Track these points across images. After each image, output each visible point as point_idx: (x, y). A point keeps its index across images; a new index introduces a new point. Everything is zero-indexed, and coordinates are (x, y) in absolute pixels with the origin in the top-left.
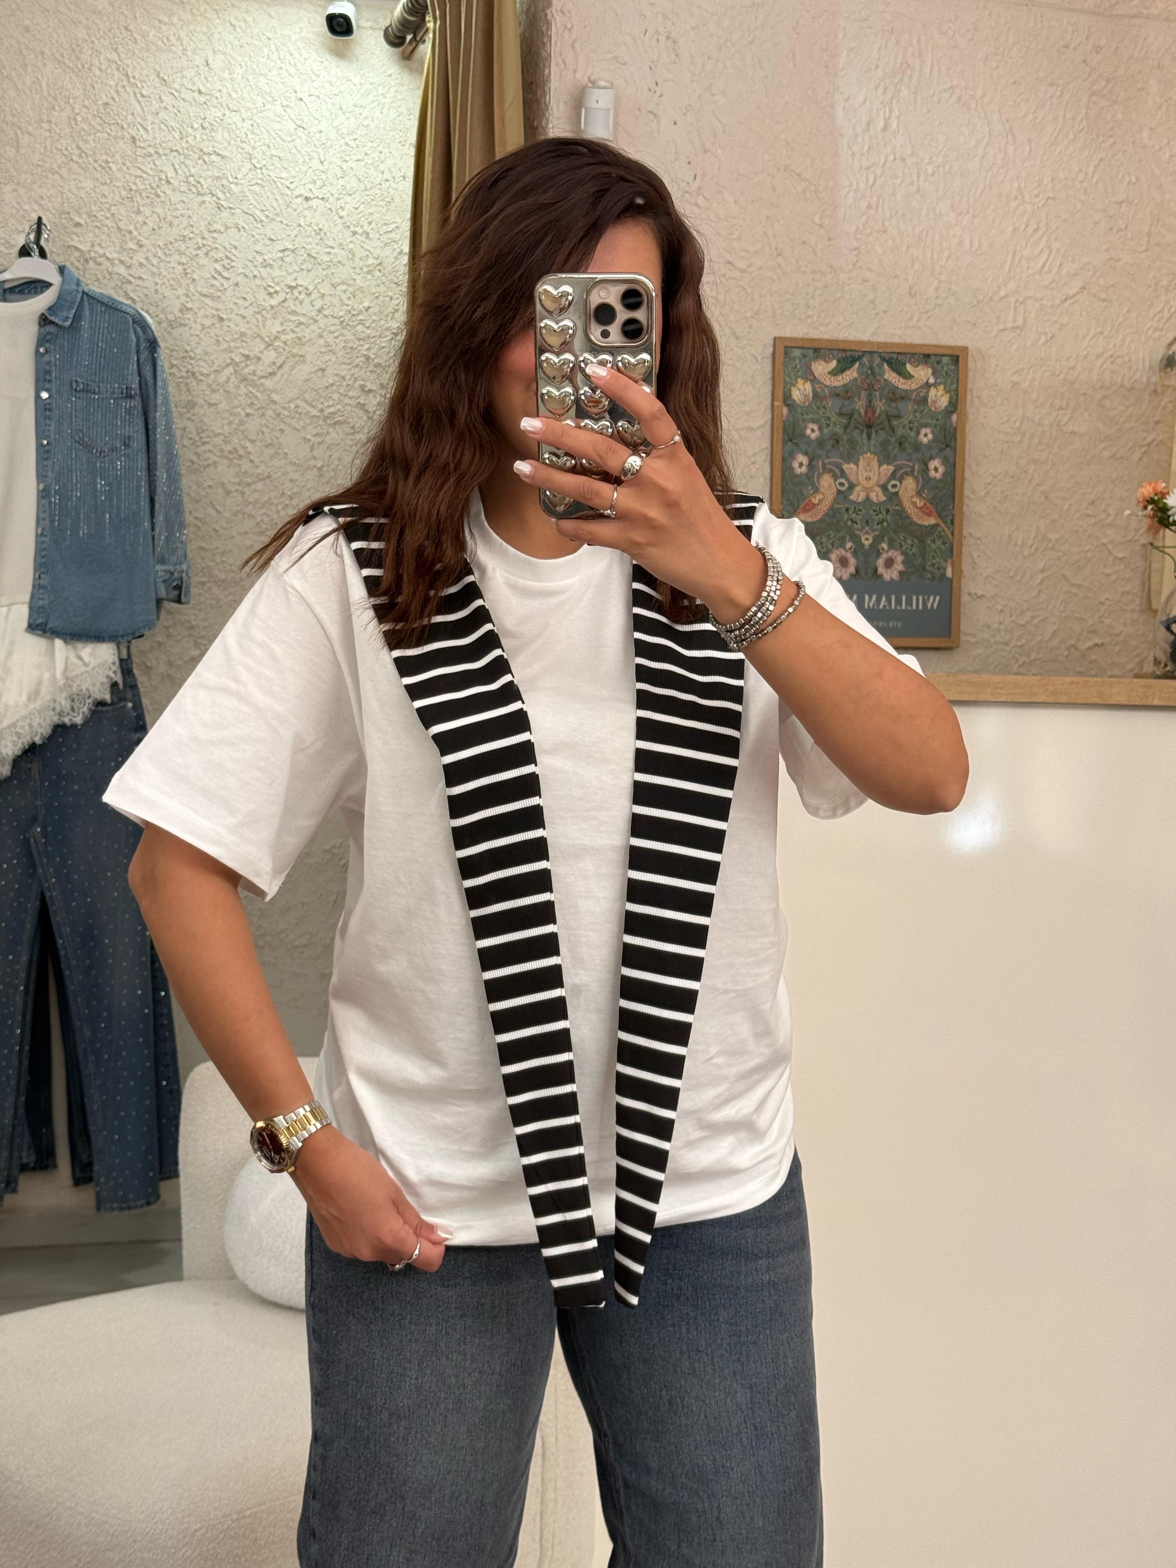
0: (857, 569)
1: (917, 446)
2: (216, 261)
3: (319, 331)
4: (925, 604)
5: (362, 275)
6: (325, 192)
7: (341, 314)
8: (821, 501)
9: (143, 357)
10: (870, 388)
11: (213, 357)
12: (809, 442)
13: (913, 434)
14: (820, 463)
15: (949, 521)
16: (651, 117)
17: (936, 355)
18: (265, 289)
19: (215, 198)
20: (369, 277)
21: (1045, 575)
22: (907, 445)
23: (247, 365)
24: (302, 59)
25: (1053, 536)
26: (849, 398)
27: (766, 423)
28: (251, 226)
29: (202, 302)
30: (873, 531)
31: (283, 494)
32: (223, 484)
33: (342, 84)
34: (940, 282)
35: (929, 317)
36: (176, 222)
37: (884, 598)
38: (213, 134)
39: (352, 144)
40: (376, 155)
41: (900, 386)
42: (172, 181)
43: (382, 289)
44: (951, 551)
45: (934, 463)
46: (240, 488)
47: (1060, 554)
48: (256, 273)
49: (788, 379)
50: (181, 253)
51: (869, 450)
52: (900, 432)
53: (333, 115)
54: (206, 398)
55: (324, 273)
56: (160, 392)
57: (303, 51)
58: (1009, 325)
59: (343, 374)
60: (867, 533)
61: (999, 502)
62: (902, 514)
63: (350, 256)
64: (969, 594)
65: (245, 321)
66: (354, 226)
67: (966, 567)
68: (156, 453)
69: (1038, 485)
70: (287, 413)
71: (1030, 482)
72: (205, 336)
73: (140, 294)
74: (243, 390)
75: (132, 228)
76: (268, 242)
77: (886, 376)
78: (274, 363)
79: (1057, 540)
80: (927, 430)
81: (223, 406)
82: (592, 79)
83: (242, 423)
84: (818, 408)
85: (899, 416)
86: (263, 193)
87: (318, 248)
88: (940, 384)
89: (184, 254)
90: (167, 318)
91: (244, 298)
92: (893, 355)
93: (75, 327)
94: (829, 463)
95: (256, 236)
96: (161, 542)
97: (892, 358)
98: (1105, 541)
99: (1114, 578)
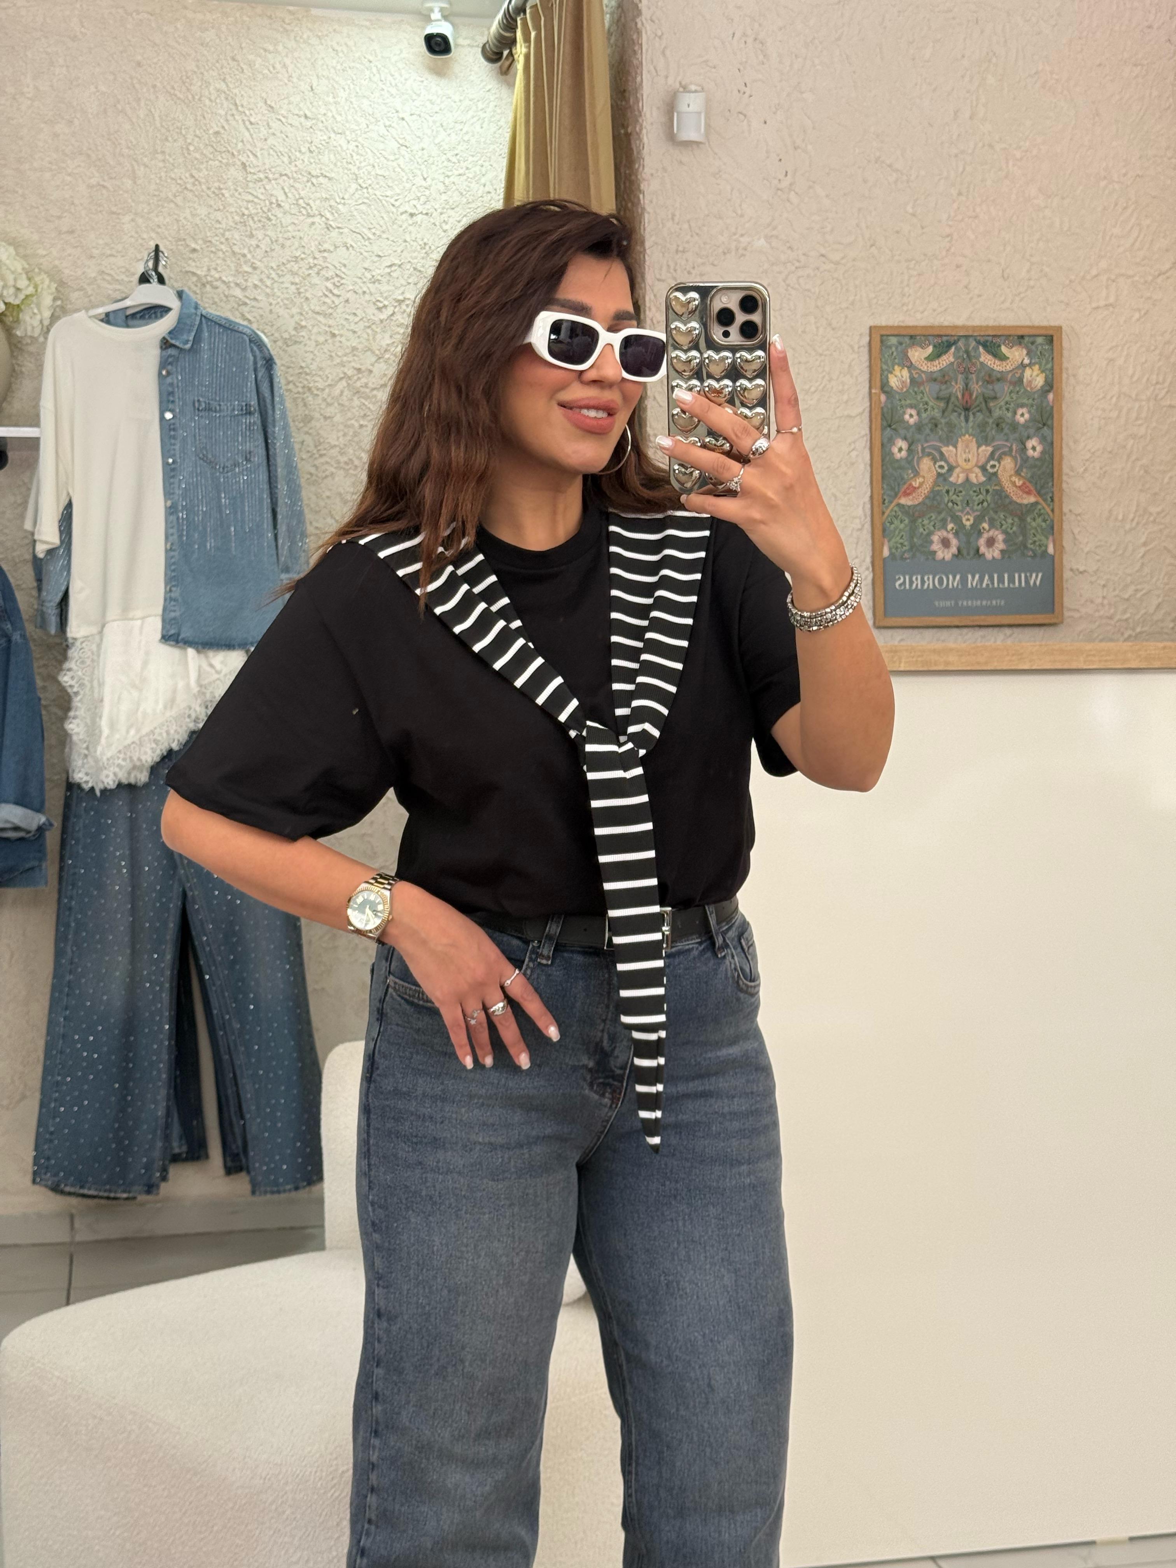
0: (959, 550)
1: (1014, 426)
2: (327, 279)
4: (1027, 582)
6: (429, 207)
8: (921, 484)
9: (260, 375)
10: (967, 372)
11: (326, 373)
12: (908, 427)
13: (1009, 415)
14: (920, 448)
15: (1049, 499)
16: (742, 117)
17: (1030, 336)
18: (374, 304)
19: (324, 219)
21: (1148, 548)
22: (1004, 425)
23: (359, 379)
24: (403, 79)
25: (1154, 510)
26: (946, 383)
27: (864, 410)
28: (359, 244)
29: (316, 319)
30: (974, 511)
32: (340, 494)
33: (442, 102)
34: (1032, 264)
35: (1021, 300)
36: (288, 243)
37: (987, 577)
38: (320, 157)
39: (454, 159)
40: (477, 169)
41: (996, 368)
42: (283, 204)
44: (1052, 529)
45: (1032, 443)
47: (1162, 527)
48: (365, 289)
49: (885, 367)
50: (294, 274)
51: (967, 432)
52: (997, 413)
53: (435, 133)
54: (322, 412)
56: (277, 406)
57: (403, 72)
58: (1102, 303)
60: (968, 513)
61: (1099, 478)
62: (1001, 494)
64: (1072, 570)
65: (356, 335)
67: (1067, 542)
68: (276, 465)
69: (1137, 459)
71: (1129, 456)
72: (319, 352)
73: (256, 314)
74: (356, 402)
75: (246, 251)
76: (376, 259)
77: (982, 359)
78: (385, 375)
79: (1158, 513)
80: (1024, 410)
81: (338, 418)
82: (683, 83)
83: (356, 434)
84: (916, 393)
85: (995, 398)
86: (370, 212)
87: (424, 261)
88: (1035, 364)
89: (296, 274)
90: (282, 337)
91: (355, 314)
92: (987, 338)
93: (194, 349)
94: (929, 447)
95: (365, 254)
96: (284, 551)
97: (987, 341)
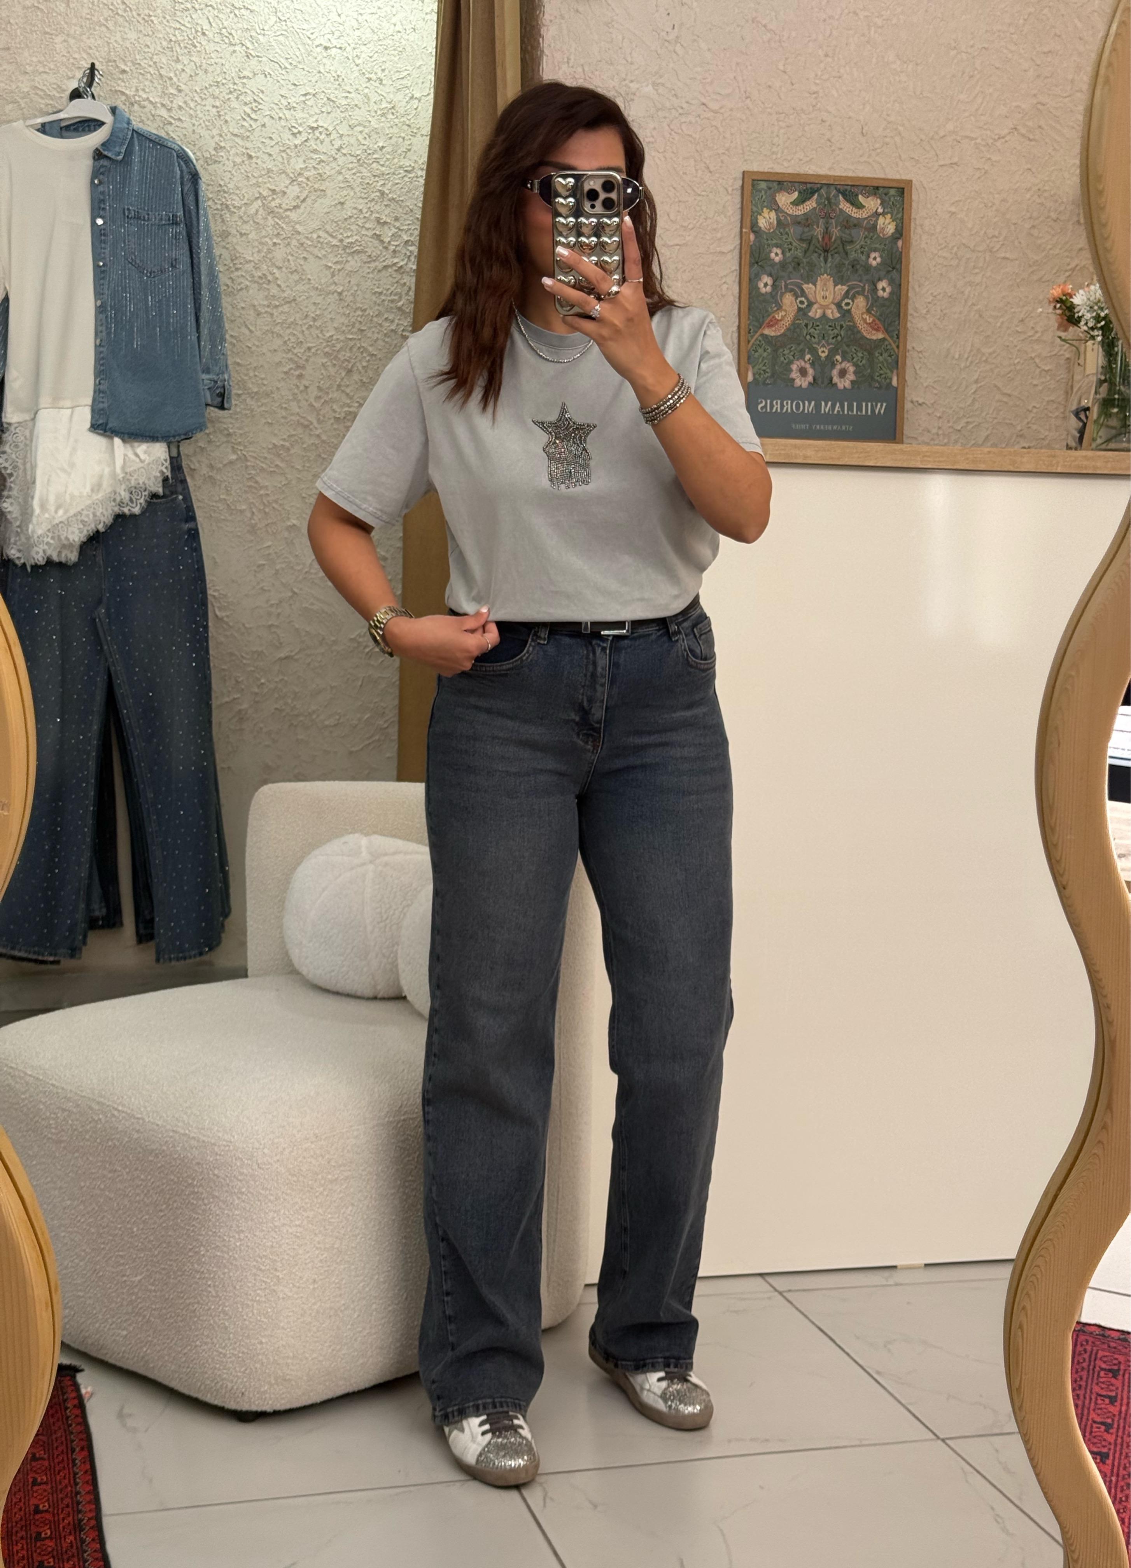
0: (815, 379)
1: (868, 268)
2: (246, 104)
3: (338, 168)
4: (873, 411)
5: (376, 118)
6: (343, 42)
7: (358, 152)
8: (784, 317)
9: (186, 189)
10: (827, 217)
11: (243, 192)
12: (774, 264)
13: (864, 258)
14: (784, 284)
15: (895, 336)
17: (884, 187)
18: (290, 129)
19: (244, 48)
20: (383, 119)
21: (979, 385)
22: (859, 267)
23: (274, 199)
25: (986, 350)
27: (735, 247)
28: (277, 72)
29: (233, 141)
30: (829, 344)
31: (307, 316)
32: (254, 306)
34: (889, 123)
35: (878, 155)
36: (210, 69)
37: (838, 405)
40: (388, 9)
41: (853, 215)
42: (207, 33)
43: (395, 130)
44: (897, 363)
45: (882, 284)
46: (269, 310)
47: (993, 366)
48: (281, 115)
49: (755, 209)
50: (215, 98)
51: (826, 272)
52: (853, 256)
54: (238, 228)
55: (343, 115)
56: (202, 219)
58: (947, 162)
59: (361, 207)
60: (823, 346)
61: (940, 319)
62: (853, 330)
63: (366, 100)
64: (912, 402)
65: (272, 158)
66: (369, 72)
67: (910, 377)
68: (199, 273)
69: (973, 304)
70: (310, 243)
71: (966, 301)
72: (236, 171)
74: (270, 221)
75: (172, 75)
76: (293, 87)
77: (841, 207)
78: (298, 197)
79: (990, 354)
80: (876, 254)
81: (253, 236)
83: (269, 251)
84: (782, 234)
85: (852, 242)
86: (287, 43)
87: (336, 92)
88: (887, 213)
91: (271, 138)
92: (847, 187)
93: (126, 161)
94: (791, 283)
95: (282, 82)
96: (206, 353)
97: (846, 190)
98: (1033, 355)
99: (1040, 388)
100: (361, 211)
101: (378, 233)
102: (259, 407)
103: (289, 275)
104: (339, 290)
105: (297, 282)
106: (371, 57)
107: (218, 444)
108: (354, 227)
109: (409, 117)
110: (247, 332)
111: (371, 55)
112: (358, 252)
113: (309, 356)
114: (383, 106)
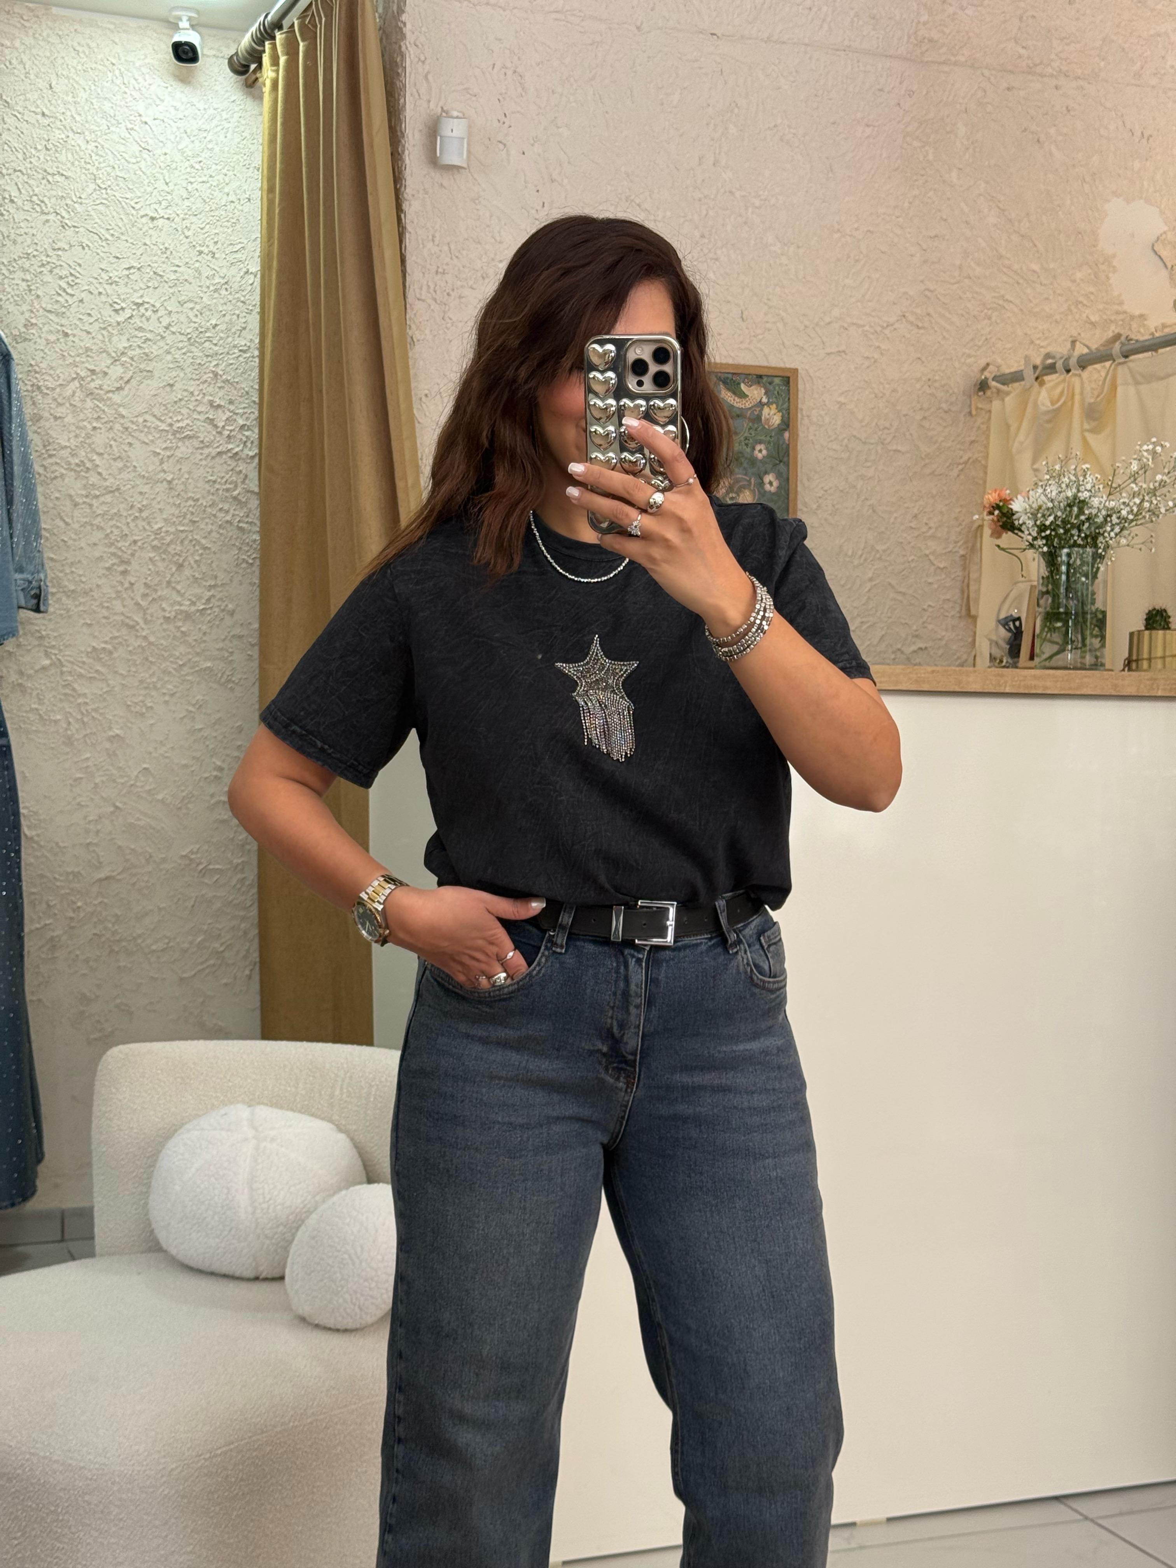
1: (753, 461)
2: (61, 278)
3: (167, 347)
5: (208, 294)
6: (171, 212)
7: (188, 331)
11: (58, 372)
13: (749, 450)
16: (501, 146)
17: (768, 376)
18: (111, 305)
19: (59, 217)
20: (216, 295)
21: (874, 583)
22: (743, 460)
23: (93, 380)
24: (146, 84)
25: (880, 547)
28: (96, 244)
29: (47, 317)
31: (132, 507)
32: (71, 496)
33: (186, 109)
34: (770, 307)
35: (759, 341)
36: (20, 240)
38: (57, 155)
39: (197, 166)
40: (220, 177)
41: (735, 404)
42: (16, 200)
43: (230, 307)
45: (769, 478)
46: (87, 500)
47: (886, 564)
48: (101, 290)
50: (25, 270)
53: (178, 139)
54: (52, 411)
55: (171, 291)
56: (15, 403)
57: (147, 76)
58: (834, 350)
59: (192, 390)
61: (831, 514)
63: (197, 275)
65: (90, 336)
66: (200, 245)
68: (12, 462)
69: (866, 499)
70: (135, 428)
71: (858, 495)
72: (50, 350)
74: (89, 404)
76: (115, 260)
78: (122, 378)
79: (884, 551)
80: (762, 447)
81: (69, 419)
82: (445, 109)
83: (88, 436)
86: (108, 213)
87: (164, 266)
88: (772, 403)
89: (28, 270)
90: (11, 333)
91: (89, 315)
92: (726, 375)
95: (102, 254)
96: (19, 550)
97: (727, 378)
98: (927, 552)
99: (936, 586)
100: (192, 393)
101: (211, 417)
102: (76, 606)
103: (112, 462)
104: (169, 479)
105: (120, 470)
106: (202, 229)
107: (29, 648)
108: (184, 411)
109: (244, 293)
110: (61, 524)
111: (202, 226)
112: (189, 437)
113: (135, 551)
114: (216, 281)
